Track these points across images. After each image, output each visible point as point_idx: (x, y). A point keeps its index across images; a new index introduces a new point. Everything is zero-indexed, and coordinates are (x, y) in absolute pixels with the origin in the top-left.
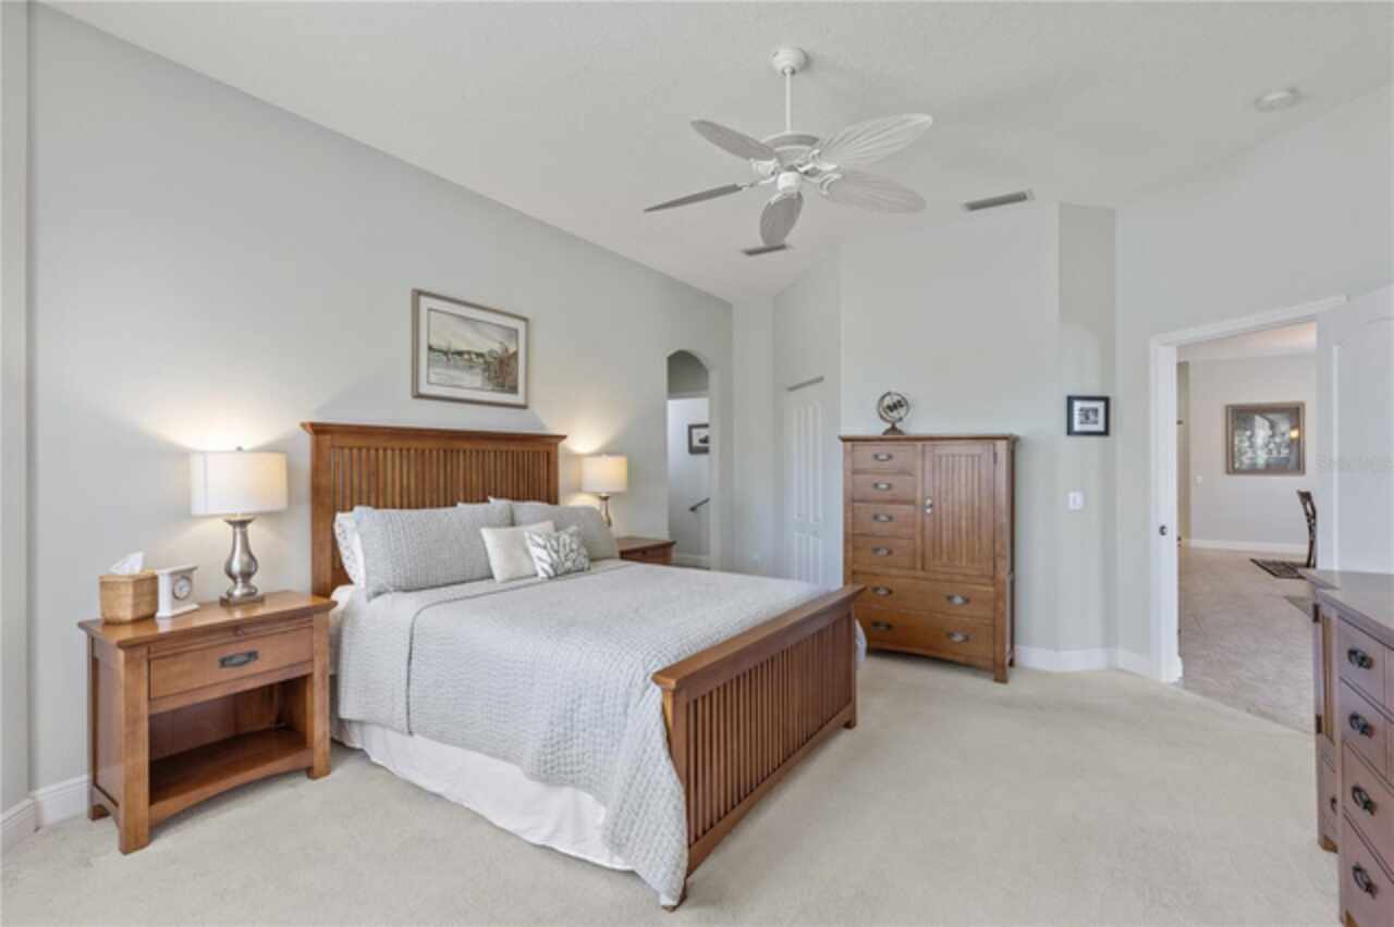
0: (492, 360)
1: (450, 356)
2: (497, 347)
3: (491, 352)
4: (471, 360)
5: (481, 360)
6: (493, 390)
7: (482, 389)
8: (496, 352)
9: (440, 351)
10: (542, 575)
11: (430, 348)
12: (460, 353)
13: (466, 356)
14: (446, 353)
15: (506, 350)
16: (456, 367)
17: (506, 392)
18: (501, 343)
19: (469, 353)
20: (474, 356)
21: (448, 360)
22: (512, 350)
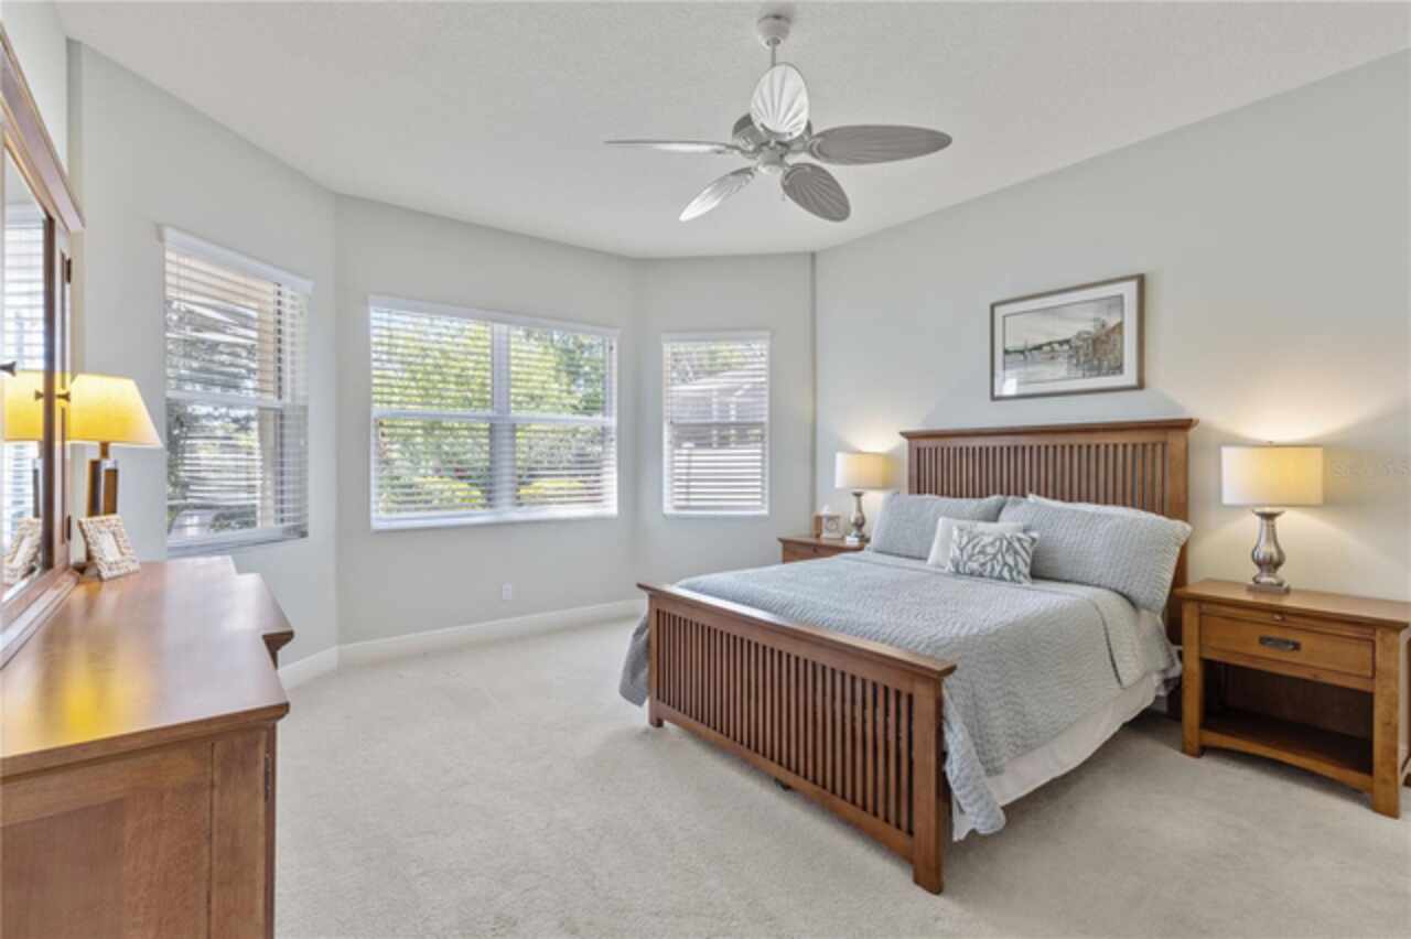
0: (1080, 343)
1: (1027, 353)
2: (1089, 327)
3: (1078, 336)
4: (1053, 350)
5: (1066, 347)
6: (1084, 376)
7: (1069, 379)
8: (1088, 333)
9: (1016, 352)
10: (946, 569)
11: (1006, 352)
12: (1039, 348)
13: (1046, 348)
14: (1022, 352)
15: (1103, 326)
16: (1035, 363)
17: (1107, 374)
18: (1095, 320)
19: (1050, 344)
20: (1056, 346)
21: (1026, 358)
22: (1112, 321)
